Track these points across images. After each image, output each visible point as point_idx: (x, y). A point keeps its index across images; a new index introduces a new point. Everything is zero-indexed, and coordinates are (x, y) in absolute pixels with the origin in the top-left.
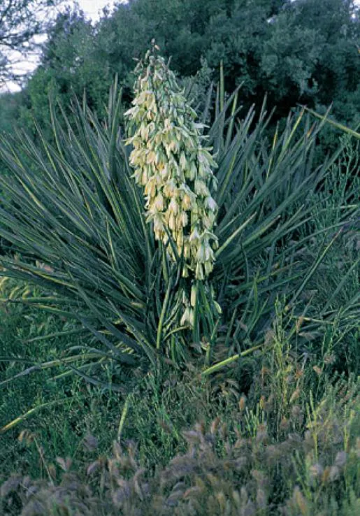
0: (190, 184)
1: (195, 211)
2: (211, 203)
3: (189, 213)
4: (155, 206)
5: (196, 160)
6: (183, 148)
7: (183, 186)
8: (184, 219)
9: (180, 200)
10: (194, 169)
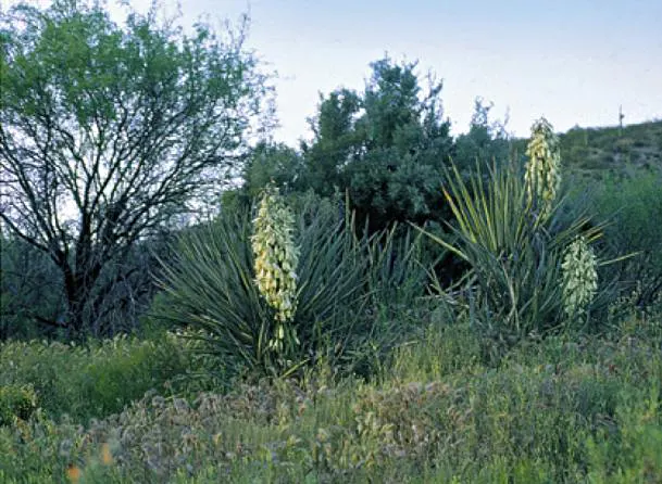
0: (280, 264)
1: (282, 279)
2: (292, 275)
3: (278, 280)
4: (260, 275)
5: (284, 250)
6: (276, 243)
7: (274, 265)
8: (275, 284)
9: (273, 273)
10: (282, 254)
